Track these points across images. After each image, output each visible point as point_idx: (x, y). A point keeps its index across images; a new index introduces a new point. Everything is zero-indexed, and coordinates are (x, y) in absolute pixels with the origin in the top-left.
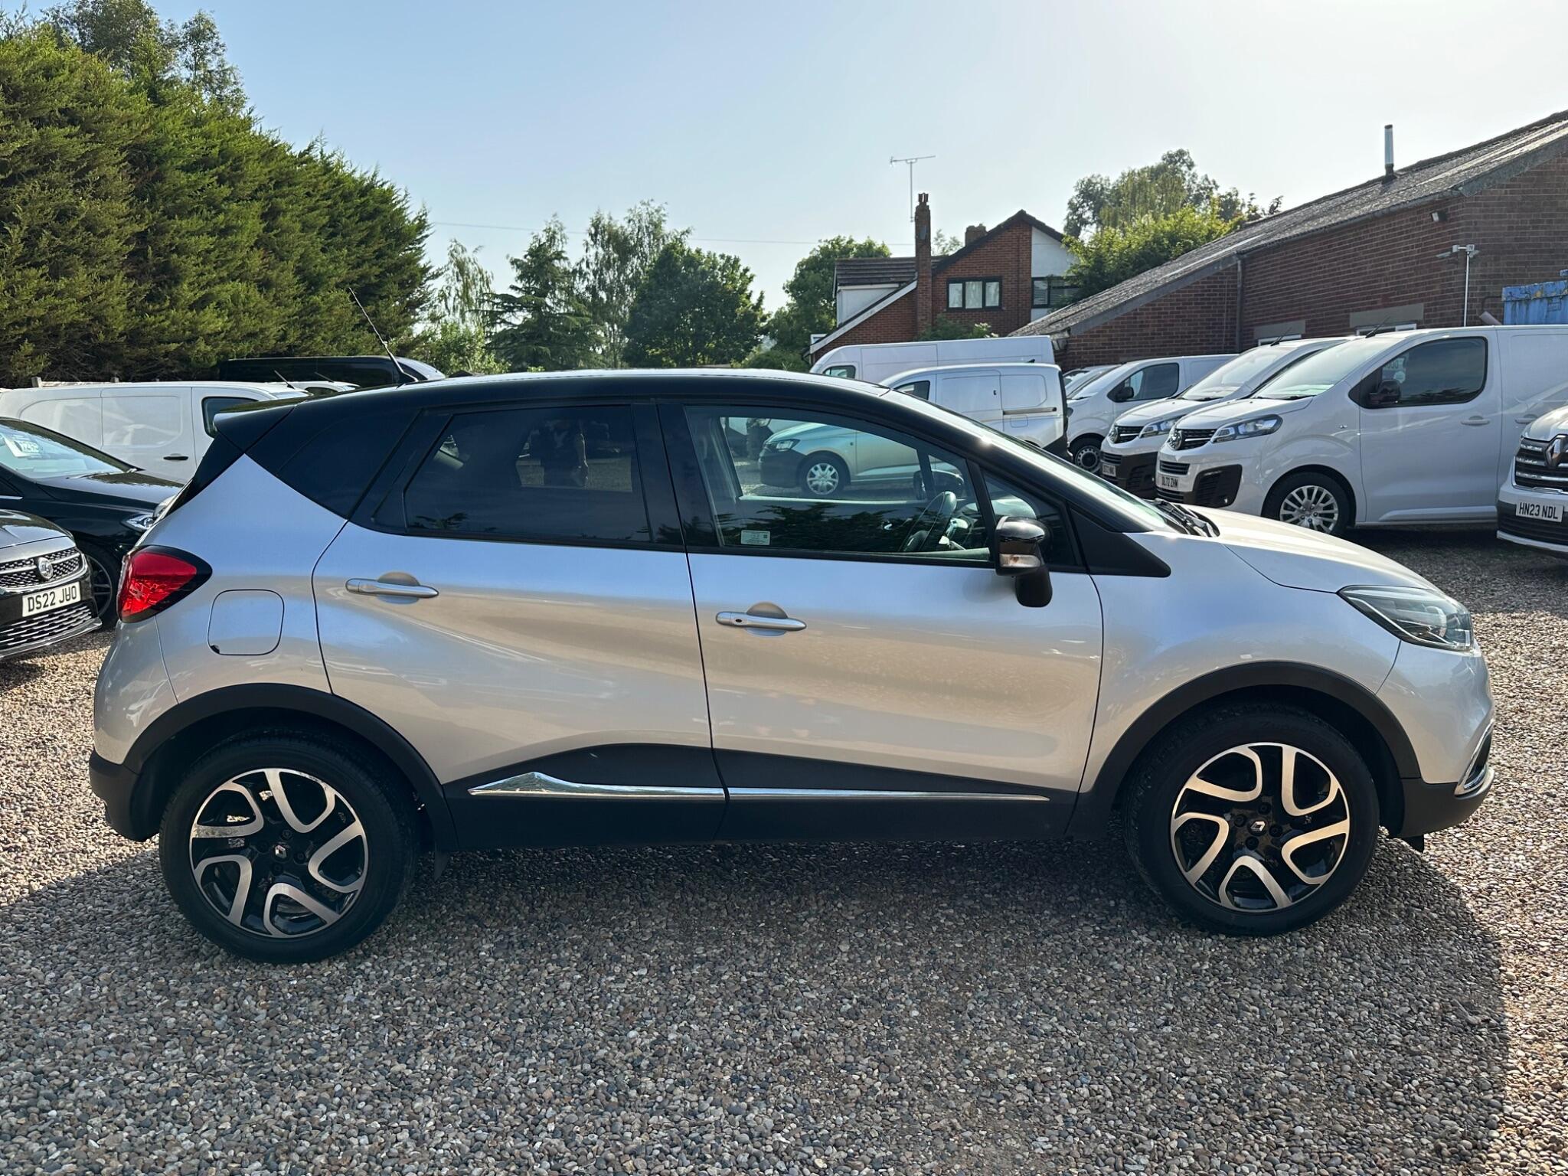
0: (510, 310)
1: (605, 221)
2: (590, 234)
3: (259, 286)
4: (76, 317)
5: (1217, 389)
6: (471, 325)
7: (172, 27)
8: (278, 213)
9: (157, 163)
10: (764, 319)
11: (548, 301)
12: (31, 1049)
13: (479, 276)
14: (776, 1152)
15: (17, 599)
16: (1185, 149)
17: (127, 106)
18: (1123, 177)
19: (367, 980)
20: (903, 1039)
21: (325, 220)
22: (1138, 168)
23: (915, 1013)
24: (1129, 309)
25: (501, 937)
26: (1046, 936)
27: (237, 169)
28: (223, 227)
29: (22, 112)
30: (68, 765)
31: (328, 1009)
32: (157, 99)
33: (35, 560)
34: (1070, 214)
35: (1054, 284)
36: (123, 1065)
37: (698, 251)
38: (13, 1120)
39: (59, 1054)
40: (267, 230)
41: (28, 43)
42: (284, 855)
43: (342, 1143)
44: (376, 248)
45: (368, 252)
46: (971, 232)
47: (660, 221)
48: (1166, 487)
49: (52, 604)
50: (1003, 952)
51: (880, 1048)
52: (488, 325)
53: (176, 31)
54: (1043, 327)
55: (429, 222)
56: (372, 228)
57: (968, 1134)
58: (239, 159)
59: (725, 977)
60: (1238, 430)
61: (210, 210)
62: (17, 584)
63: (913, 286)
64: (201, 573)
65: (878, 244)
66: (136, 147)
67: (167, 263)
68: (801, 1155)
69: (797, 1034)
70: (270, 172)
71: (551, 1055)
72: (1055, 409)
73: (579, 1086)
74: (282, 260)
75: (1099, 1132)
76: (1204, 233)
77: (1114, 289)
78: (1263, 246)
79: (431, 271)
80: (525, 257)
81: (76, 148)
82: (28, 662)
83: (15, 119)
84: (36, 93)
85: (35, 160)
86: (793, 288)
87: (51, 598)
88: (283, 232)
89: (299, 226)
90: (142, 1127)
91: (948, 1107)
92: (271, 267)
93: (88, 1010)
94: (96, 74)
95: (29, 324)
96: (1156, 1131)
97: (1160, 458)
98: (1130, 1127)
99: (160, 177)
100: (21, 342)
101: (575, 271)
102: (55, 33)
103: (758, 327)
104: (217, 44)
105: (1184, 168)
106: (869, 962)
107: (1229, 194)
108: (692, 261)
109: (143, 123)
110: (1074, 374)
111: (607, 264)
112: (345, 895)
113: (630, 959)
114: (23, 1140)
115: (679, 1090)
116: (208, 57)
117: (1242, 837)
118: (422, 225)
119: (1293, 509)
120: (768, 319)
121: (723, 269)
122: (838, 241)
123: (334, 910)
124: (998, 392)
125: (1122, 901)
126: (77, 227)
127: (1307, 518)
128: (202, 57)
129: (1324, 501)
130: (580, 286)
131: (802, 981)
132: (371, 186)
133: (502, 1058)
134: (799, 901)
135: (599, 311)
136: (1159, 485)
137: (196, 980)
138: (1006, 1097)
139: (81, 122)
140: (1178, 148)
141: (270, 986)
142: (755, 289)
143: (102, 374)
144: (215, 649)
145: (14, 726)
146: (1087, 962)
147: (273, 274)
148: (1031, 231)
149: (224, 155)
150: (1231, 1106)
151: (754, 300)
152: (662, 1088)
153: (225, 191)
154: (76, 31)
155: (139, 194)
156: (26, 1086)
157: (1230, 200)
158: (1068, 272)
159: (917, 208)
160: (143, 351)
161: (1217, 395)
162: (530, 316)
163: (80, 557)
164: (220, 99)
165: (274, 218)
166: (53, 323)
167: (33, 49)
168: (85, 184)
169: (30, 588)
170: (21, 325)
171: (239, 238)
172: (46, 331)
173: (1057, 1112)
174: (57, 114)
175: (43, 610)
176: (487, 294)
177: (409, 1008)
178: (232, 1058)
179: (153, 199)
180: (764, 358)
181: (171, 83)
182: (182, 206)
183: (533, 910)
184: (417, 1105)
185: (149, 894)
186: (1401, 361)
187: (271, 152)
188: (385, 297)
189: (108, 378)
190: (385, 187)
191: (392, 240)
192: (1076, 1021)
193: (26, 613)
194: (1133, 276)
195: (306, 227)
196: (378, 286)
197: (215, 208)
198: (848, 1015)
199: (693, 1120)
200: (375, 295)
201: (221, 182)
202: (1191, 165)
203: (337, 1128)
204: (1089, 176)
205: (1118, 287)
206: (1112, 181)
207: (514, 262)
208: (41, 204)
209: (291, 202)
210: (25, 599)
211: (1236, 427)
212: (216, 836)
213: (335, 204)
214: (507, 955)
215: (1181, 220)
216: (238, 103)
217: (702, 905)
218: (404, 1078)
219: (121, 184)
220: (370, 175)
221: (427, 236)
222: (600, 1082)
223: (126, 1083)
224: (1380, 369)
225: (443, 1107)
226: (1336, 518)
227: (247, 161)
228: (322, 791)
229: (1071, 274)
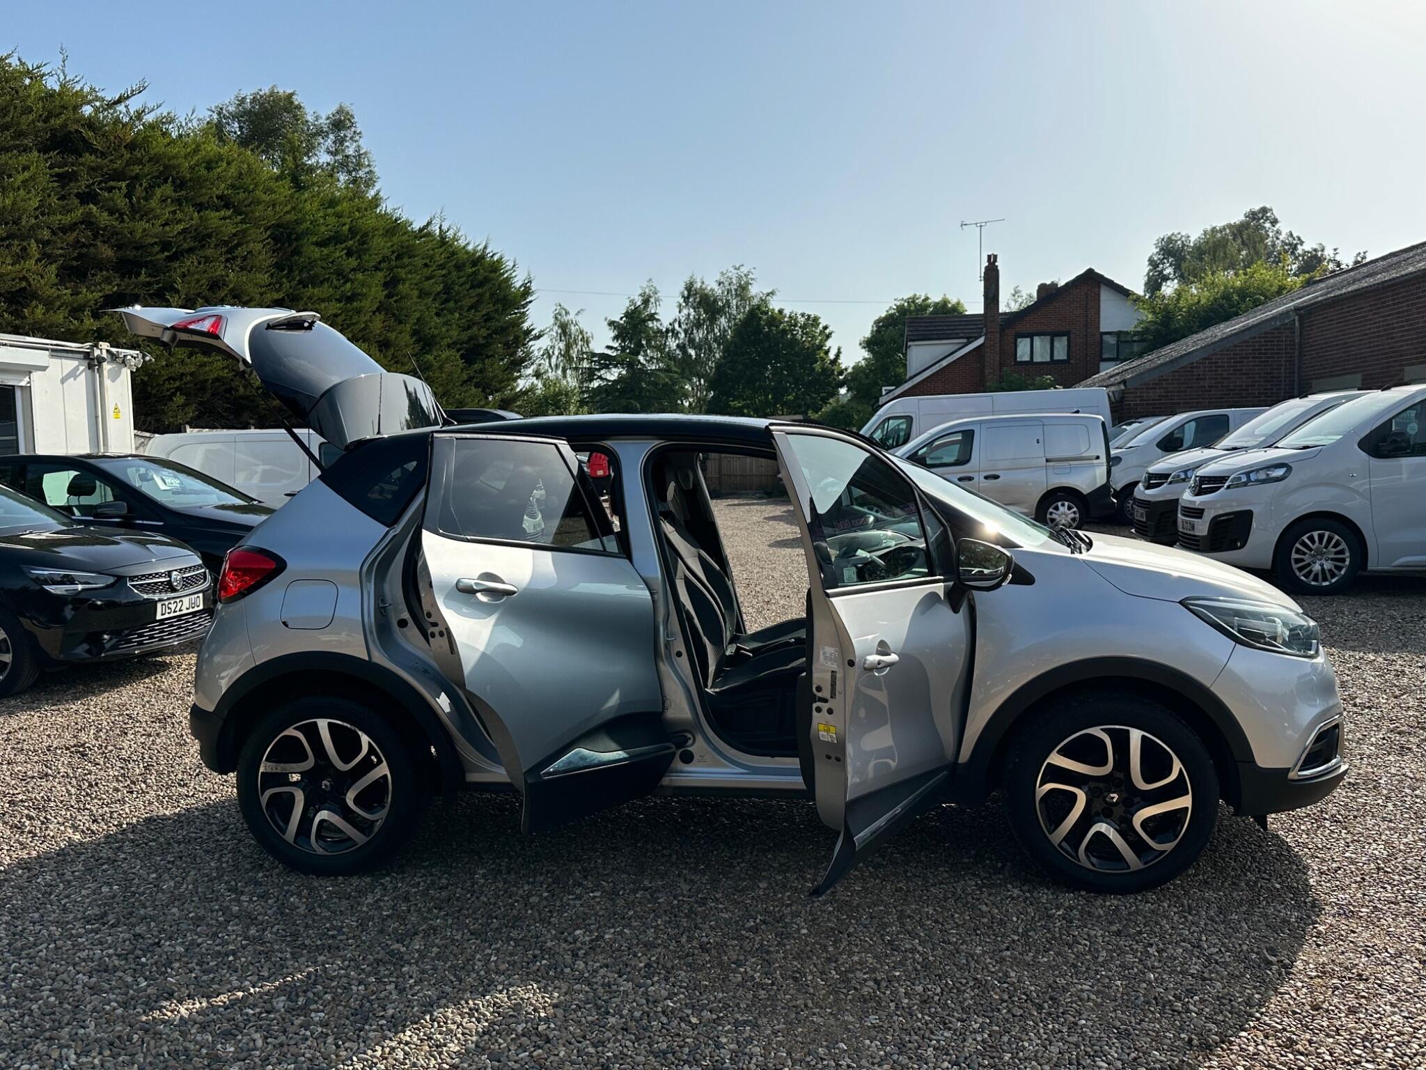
0: (607, 367)
1: (698, 285)
2: (683, 296)
3: (380, 346)
4: (221, 373)
5: (1246, 439)
6: (571, 382)
7: (317, 118)
8: (399, 281)
9: (296, 240)
10: (841, 373)
11: (641, 358)
12: (133, 920)
13: (580, 337)
14: (663, 1012)
15: (153, 604)
16: (1268, 206)
17: (274, 192)
18: (1205, 233)
19: (385, 889)
20: (788, 947)
21: (440, 288)
22: (1219, 224)
23: (804, 931)
24: (1185, 362)
25: (494, 866)
26: (934, 885)
27: (364, 243)
28: (349, 294)
29: (186, 199)
30: (182, 736)
31: (352, 907)
32: (298, 186)
33: (169, 574)
34: (1150, 270)
35: (1122, 339)
36: (197, 934)
37: (781, 311)
38: (117, 963)
39: (153, 924)
40: (389, 296)
41: (194, 141)
42: (329, 789)
43: (345, 988)
44: (484, 312)
45: (478, 317)
46: (1042, 288)
47: (748, 284)
48: (1185, 531)
49: (180, 610)
50: (894, 895)
51: (768, 952)
52: (586, 381)
53: (320, 121)
54: (1104, 380)
55: (533, 288)
56: (480, 295)
57: (817, 1010)
58: (366, 234)
59: (661, 900)
60: (1249, 477)
61: (339, 280)
62: (154, 593)
63: (981, 341)
64: (278, 566)
65: (953, 300)
66: (278, 226)
68: (681, 1014)
69: (705, 939)
70: (392, 246)
71: (512, 943)
72: (1098, 458)
73: (528, 963)
74: (400, 322)
75: (920, 1016)
76: (1275, 289)
77: (1177, 343)
78: (1322, 301)
79: (533, 333)
80: (621, 318)
81: (229, 228)
82: (159, 659)
83: (180, 205)
84: (198, 182)
85: (195, 238)
86: (869, 344)
87: (179, 605)
88: (402, 298)
89: (416, 293)
90: (205, 972)
91: (806, 993)
92: (390, 329)
93: (175, 899)
94: (248, 165)
95: (181, 380)
96: (965, 1016)
97: (1182, 503)
98: (945, 1013)
99: (297, 252)
100: (174, 394)
101: (667, 331)
102: (217, 130)
103: (835, 379)
104: (355, 132)
105: (1267, 225)
106: (780, 895)
107: (1315, 250)
108: (775, 319)
109: (286, 205)
110: (1130, 424)
111: (698, 324)
112: (373, 822)
113: (590, 885)
114: (121, 974)
115: (603, 971)
116: (347, 144)
117: (1098, 806)
118: (526, 291)
119: (1304, 554)
120: (845, 373)
121: (803, 327)
122: (912, 300)
123: (364, 834)
124: (1041, 441)
125: (1009, 864)
126: (226, 295)
127: (1318, 562)
128: (342, 143)
129: (1335, 546)
130: (672, 344)
131: (721, 906)
132: (483, 257)
133: (474, 943)
134: (736, 852)
135: (687, 367)
136: (1180, 529)
137: (257, 884)
138: (855, 989)
139: (234, 206)
140: (1262, 206)
141: (311, 890)
142: (832, 345)
143: (241, 423)
144: (285, 624)
145: (144, 706)
146: (961, 905)
147: (392, 336)
148: (1099, 287)
149: (353, 231)
150: (1034, 1004)
151: (832, 356)
152: (590, 968)
153: (353, 262)
154: (236, 125)
155: (278, 266)
156: (127, 942)
157: (1316, 255)
158: (1136, 327)
159: (986, 268)
161: (1245, 445)
162: (624, 372)
163: (205, 573)
164: (355, 181)
165: (395, 286)
166: (201, 378)
167: (198, 146)
168: (234, 258)
169: (164, 596)
170: (174, 379)
171: (363, 304)
172: (195, 385)
173: (892, 1001)
174: (215, 199)
175: (172, 615)
176: (586, 353)
177: (412, 909)
178: (276, 934)
179: (291, 271)
180: (840, 409)
181: (311, 169)
182: (316, 276)
183: (523, 849)
184: (404, 969)
185: (232, 826)
186: (1413, 413)
187: (394, 227)
188: (491, 356)
189: (246, 427)
190: (495, 258)
191: (499, 306)
192: (933, 944)
193: (159, 617)
194: (1196, 332)
195: (423, 294)
196: (485, 346)
197: (343, 277)
198: (750, 930)
199: (607, 989)
200: (482, 355)
201: (349, 254)
202: (1274, 222)
203: (344, 980)
204: (1169, 234)
205: (1183, 341)
206: (1193, 239)
207: (611, 323)
208: (197, 276)
209: (410, 272)
210: (159, 605)
211: (1248, 474)
212: (279, 771)
213: (450, 273)
214: (496, 878)
215: (1251, 277)
216: (370, 182)
217: (658, 851)
218: (399, 952)
219: (265, 258)
220: (481, 247)
221: (531, 302)
222: (544, 962)
223: (198, 945)
224: (1390, 420)
225: (423, 972)
226: (1347, 563)
227: (373, 236)
228: (359, 738)
229: (1139, 329)
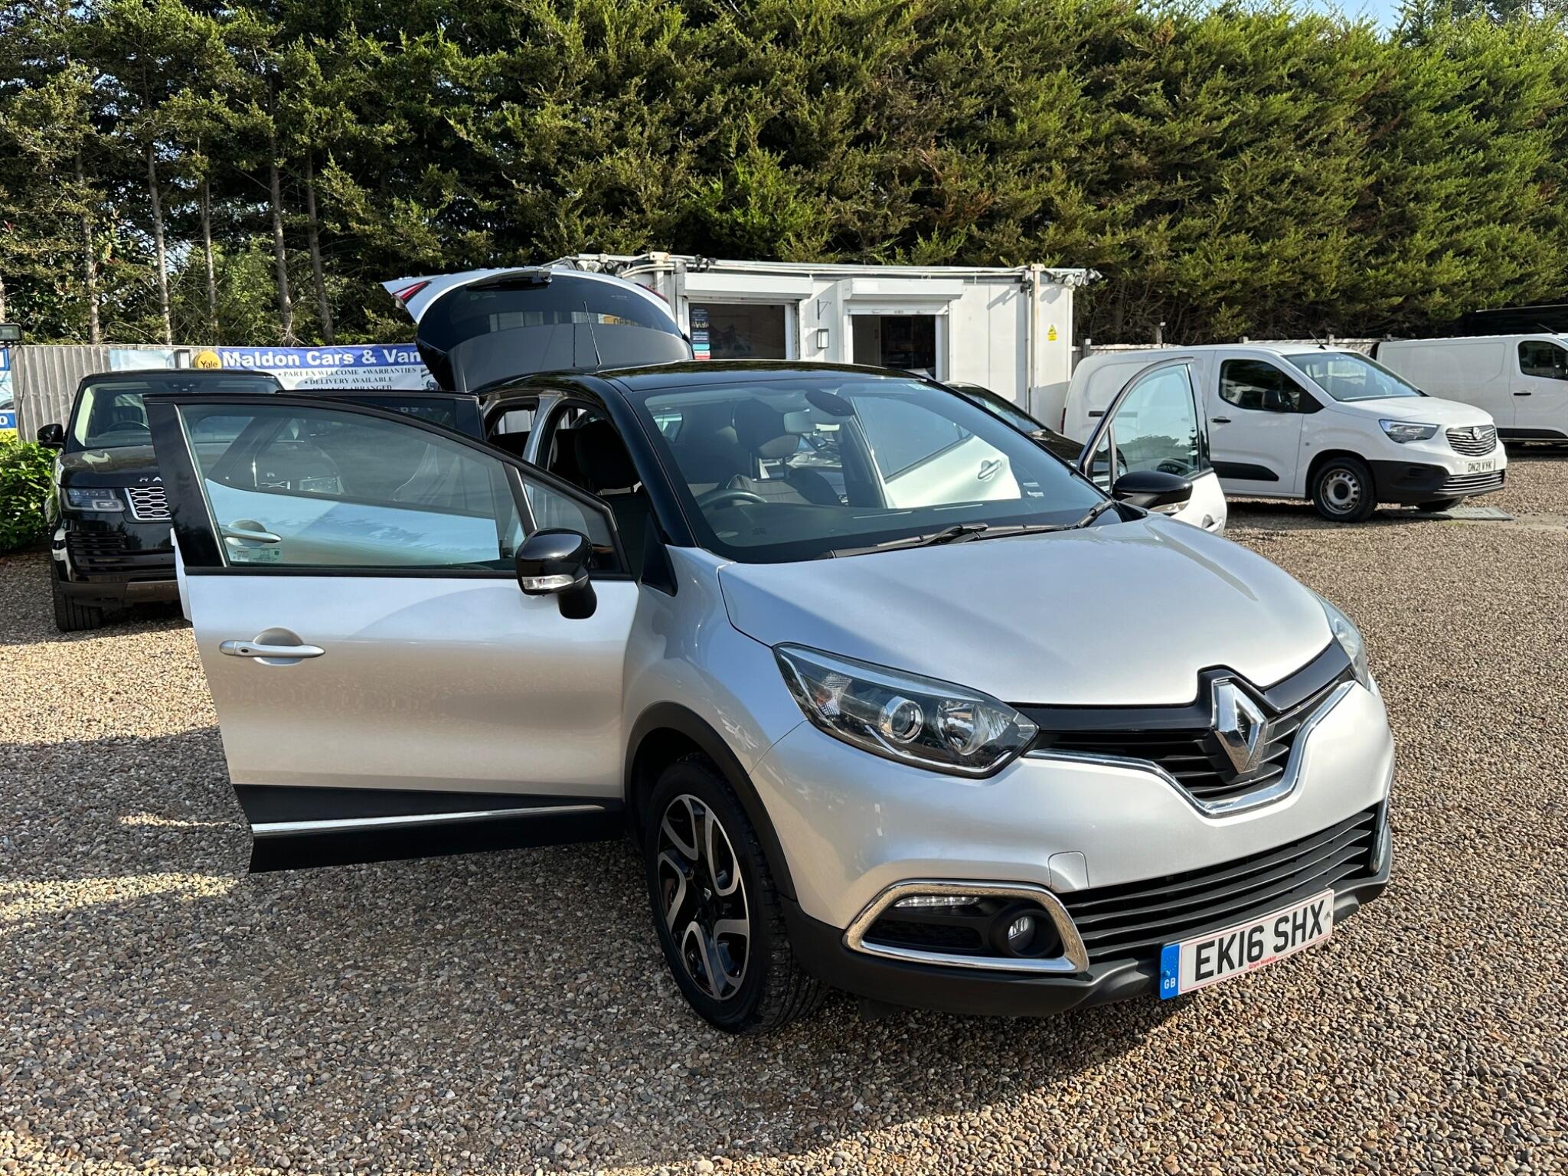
4: (1284, 278)
9: (1404, 108)
27: (1514, 96)
28: (1483, 165)
29: (1245, 86)
32: (1422, 40)
40: (1553, 160)
61: (1470, 149)
66: (1377, 96)
67: (1404, 212)
81: (1298, 111)
83: (1237, 94)
84: (1263, 64)
85: (1253, 129)
92: (1556, 202)
95: (1230, 288)
99: (1404, 123)
100: (1218, 305)
109: (1391, 69)
143: (1318, 331)
147: (1557, 210)
149: (1496, 85)
153: (1488, 125)
155: (1376, 144)
160: (1360, 307)
166: (1257, 285)
170: (1223, 288)
171: (1506, 175)
172: (1253, 292)
174: (1287, 80)
182: (1430, 150)
201: (1480, 116)
208: (1255, 172)
219: (1354, 138)
